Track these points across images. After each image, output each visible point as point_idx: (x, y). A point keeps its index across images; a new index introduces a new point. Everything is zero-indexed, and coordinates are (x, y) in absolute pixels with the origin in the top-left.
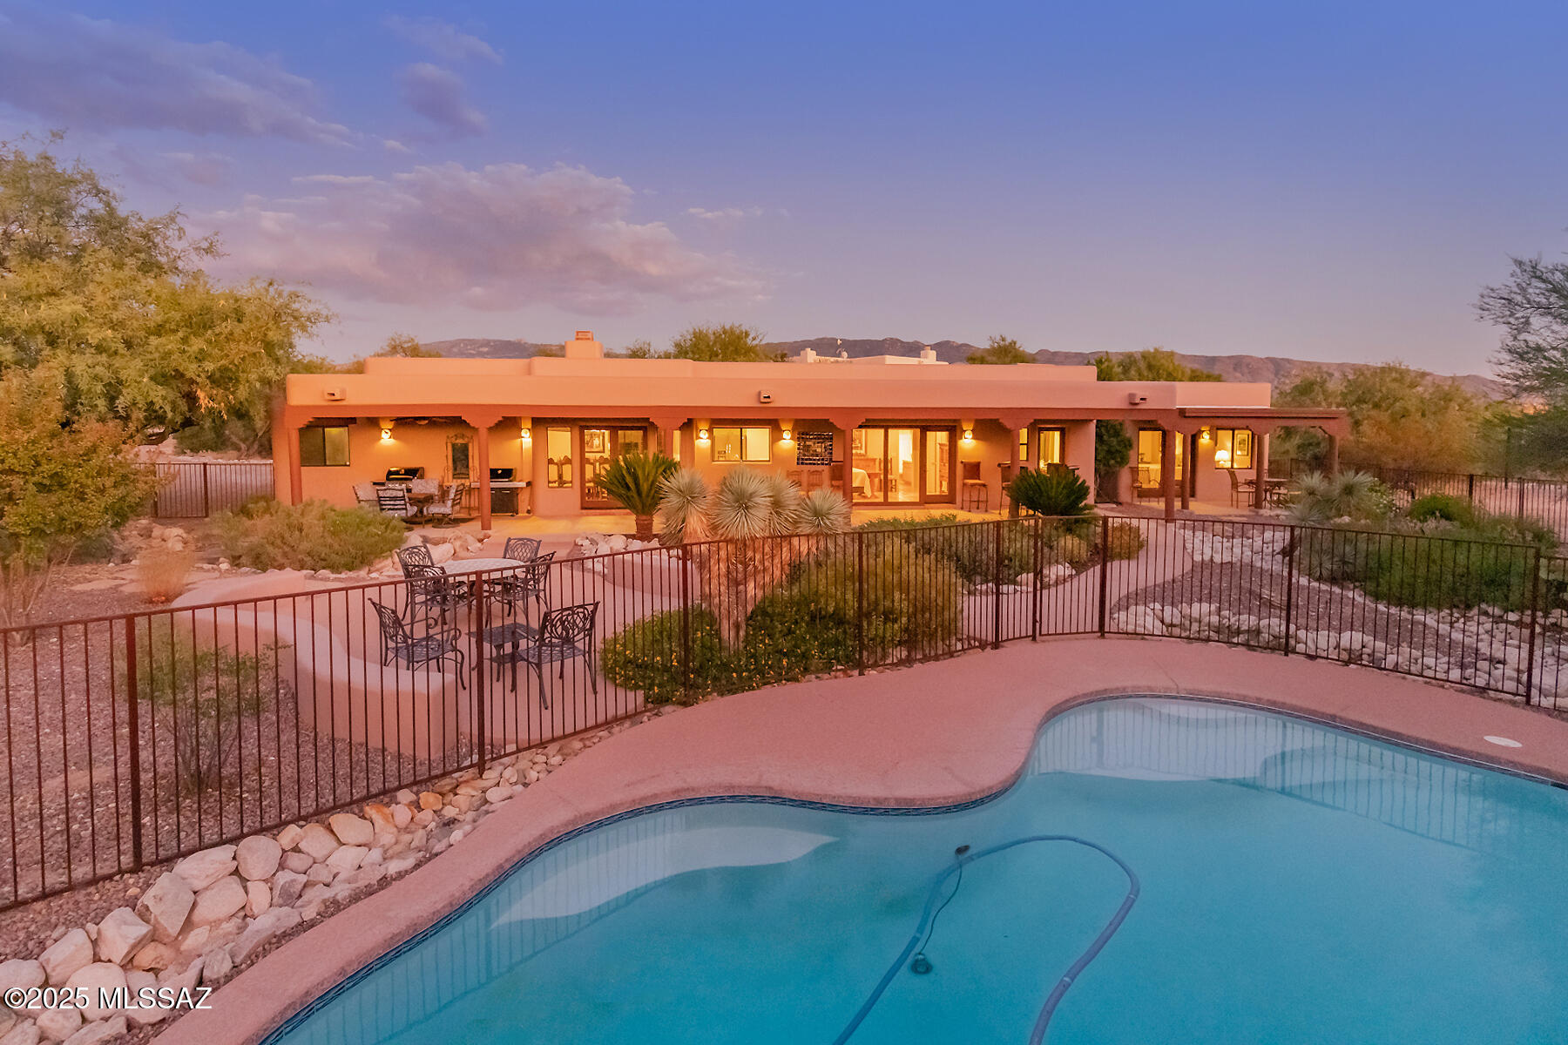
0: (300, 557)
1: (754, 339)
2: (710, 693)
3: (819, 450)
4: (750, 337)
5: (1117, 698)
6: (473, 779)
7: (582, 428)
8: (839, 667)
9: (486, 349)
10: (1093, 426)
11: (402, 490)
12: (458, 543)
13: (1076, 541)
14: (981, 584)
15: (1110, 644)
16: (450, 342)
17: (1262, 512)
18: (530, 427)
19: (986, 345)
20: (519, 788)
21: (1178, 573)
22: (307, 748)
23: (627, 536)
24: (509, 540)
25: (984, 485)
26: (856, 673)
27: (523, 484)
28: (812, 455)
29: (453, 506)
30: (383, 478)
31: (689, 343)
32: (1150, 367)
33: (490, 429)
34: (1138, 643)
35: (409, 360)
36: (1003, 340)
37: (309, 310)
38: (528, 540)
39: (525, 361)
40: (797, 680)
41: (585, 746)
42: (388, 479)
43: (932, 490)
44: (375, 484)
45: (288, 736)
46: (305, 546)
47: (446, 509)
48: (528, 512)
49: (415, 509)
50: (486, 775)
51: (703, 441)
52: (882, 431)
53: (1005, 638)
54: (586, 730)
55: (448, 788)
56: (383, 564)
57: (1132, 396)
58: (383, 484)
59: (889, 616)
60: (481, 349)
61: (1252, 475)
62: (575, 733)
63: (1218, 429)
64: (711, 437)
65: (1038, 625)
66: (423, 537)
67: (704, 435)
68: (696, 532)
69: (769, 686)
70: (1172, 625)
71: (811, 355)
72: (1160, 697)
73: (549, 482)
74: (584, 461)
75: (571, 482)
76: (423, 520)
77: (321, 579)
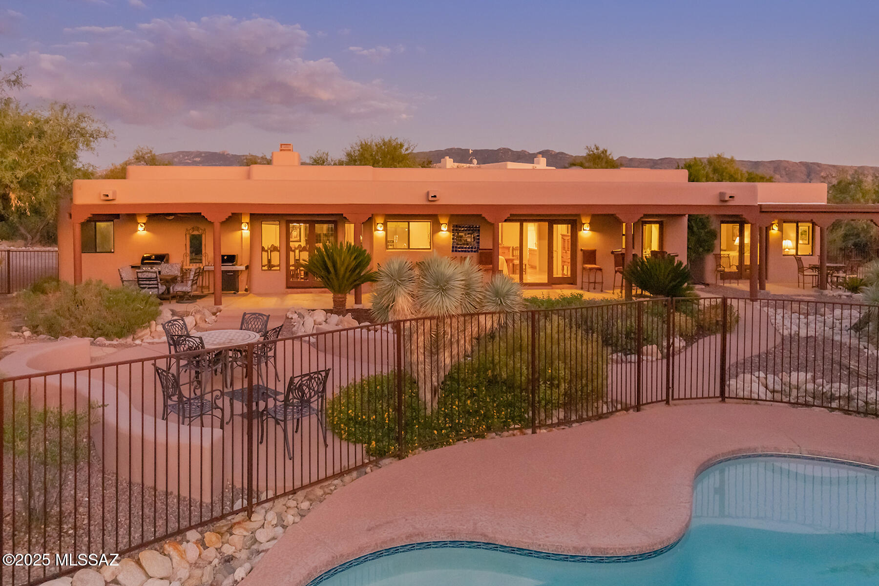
0: (83, 326)
1: (407, 150)
2: (416, 448)
3: (469, 240)
4: (404, 148)
5: (750, 456)
6: (243, 521)
7: (288, 222)
8: (517, 426)
9: (198, 159)
10: (686, 219)
11: (156, 272)
12: (198, 316)
13: (683, 316)
14: (612, 354)
15: (730, 407)
16: (173, 154)
17: (826, 292)
18: (248, 221)
19: (583, 153)
20: (279, 530)
21: (771, 345)
22: (111, 491)
23: (327, 311)
24: (245, 314)
25: (600, 270)
26: (529, 431)
27: (243, 268)
28: (464, 244)
29: (192, 285)
30: (138, 262)
31: (357, 153)
32: (715, 170)
33: (223, 223)
34: (752, 407)
35: (148, 168)
36: (597, 149)
37: (92, 129)
38: (260, 314)
39: (246, 168)
40: (483, 437)
41: (325, 493)
42: (143, 263)
43: (558, 273)
44: (133, 267)
45: (97, 479)
46: (87, 317)
47: (187, 288)
48: (246, 290)
49: (164, 287)
50: (254, 517)
51: (379, 233)
52: (518, 224)
53: (644, 402)
54: (327, 479)
55: (225, 529)
56: (143, 333)
57: (722, 194)
58: (139, 267)
59: (553, 382)
60: (195, 159)
61: (815, 261)
62: (319, 482)
63: (784, 222)
64: (385, 229)
65: (671, 390)
66: (172, 311)
67: (380, 227)
68: (403, 310)
69: (461, 442)
70: (774, 391)
71: (449, 162)
72: (785, 456)
73: (263, 266)
74: (289, 249)
75: (279, 266)
76: (169, 296)
77: (99, 345)
